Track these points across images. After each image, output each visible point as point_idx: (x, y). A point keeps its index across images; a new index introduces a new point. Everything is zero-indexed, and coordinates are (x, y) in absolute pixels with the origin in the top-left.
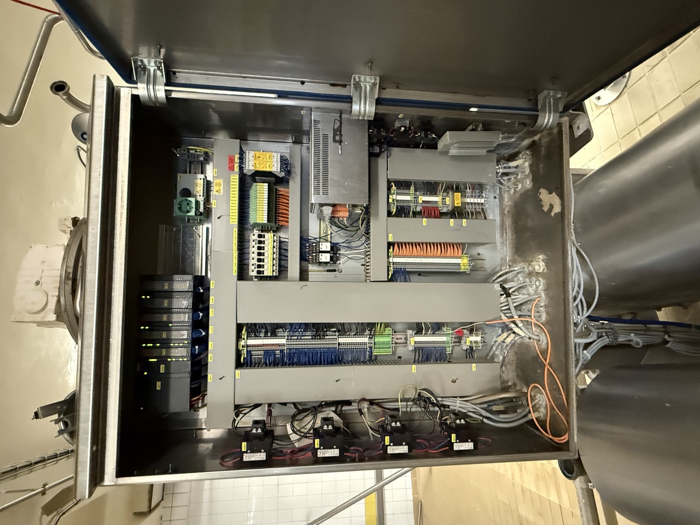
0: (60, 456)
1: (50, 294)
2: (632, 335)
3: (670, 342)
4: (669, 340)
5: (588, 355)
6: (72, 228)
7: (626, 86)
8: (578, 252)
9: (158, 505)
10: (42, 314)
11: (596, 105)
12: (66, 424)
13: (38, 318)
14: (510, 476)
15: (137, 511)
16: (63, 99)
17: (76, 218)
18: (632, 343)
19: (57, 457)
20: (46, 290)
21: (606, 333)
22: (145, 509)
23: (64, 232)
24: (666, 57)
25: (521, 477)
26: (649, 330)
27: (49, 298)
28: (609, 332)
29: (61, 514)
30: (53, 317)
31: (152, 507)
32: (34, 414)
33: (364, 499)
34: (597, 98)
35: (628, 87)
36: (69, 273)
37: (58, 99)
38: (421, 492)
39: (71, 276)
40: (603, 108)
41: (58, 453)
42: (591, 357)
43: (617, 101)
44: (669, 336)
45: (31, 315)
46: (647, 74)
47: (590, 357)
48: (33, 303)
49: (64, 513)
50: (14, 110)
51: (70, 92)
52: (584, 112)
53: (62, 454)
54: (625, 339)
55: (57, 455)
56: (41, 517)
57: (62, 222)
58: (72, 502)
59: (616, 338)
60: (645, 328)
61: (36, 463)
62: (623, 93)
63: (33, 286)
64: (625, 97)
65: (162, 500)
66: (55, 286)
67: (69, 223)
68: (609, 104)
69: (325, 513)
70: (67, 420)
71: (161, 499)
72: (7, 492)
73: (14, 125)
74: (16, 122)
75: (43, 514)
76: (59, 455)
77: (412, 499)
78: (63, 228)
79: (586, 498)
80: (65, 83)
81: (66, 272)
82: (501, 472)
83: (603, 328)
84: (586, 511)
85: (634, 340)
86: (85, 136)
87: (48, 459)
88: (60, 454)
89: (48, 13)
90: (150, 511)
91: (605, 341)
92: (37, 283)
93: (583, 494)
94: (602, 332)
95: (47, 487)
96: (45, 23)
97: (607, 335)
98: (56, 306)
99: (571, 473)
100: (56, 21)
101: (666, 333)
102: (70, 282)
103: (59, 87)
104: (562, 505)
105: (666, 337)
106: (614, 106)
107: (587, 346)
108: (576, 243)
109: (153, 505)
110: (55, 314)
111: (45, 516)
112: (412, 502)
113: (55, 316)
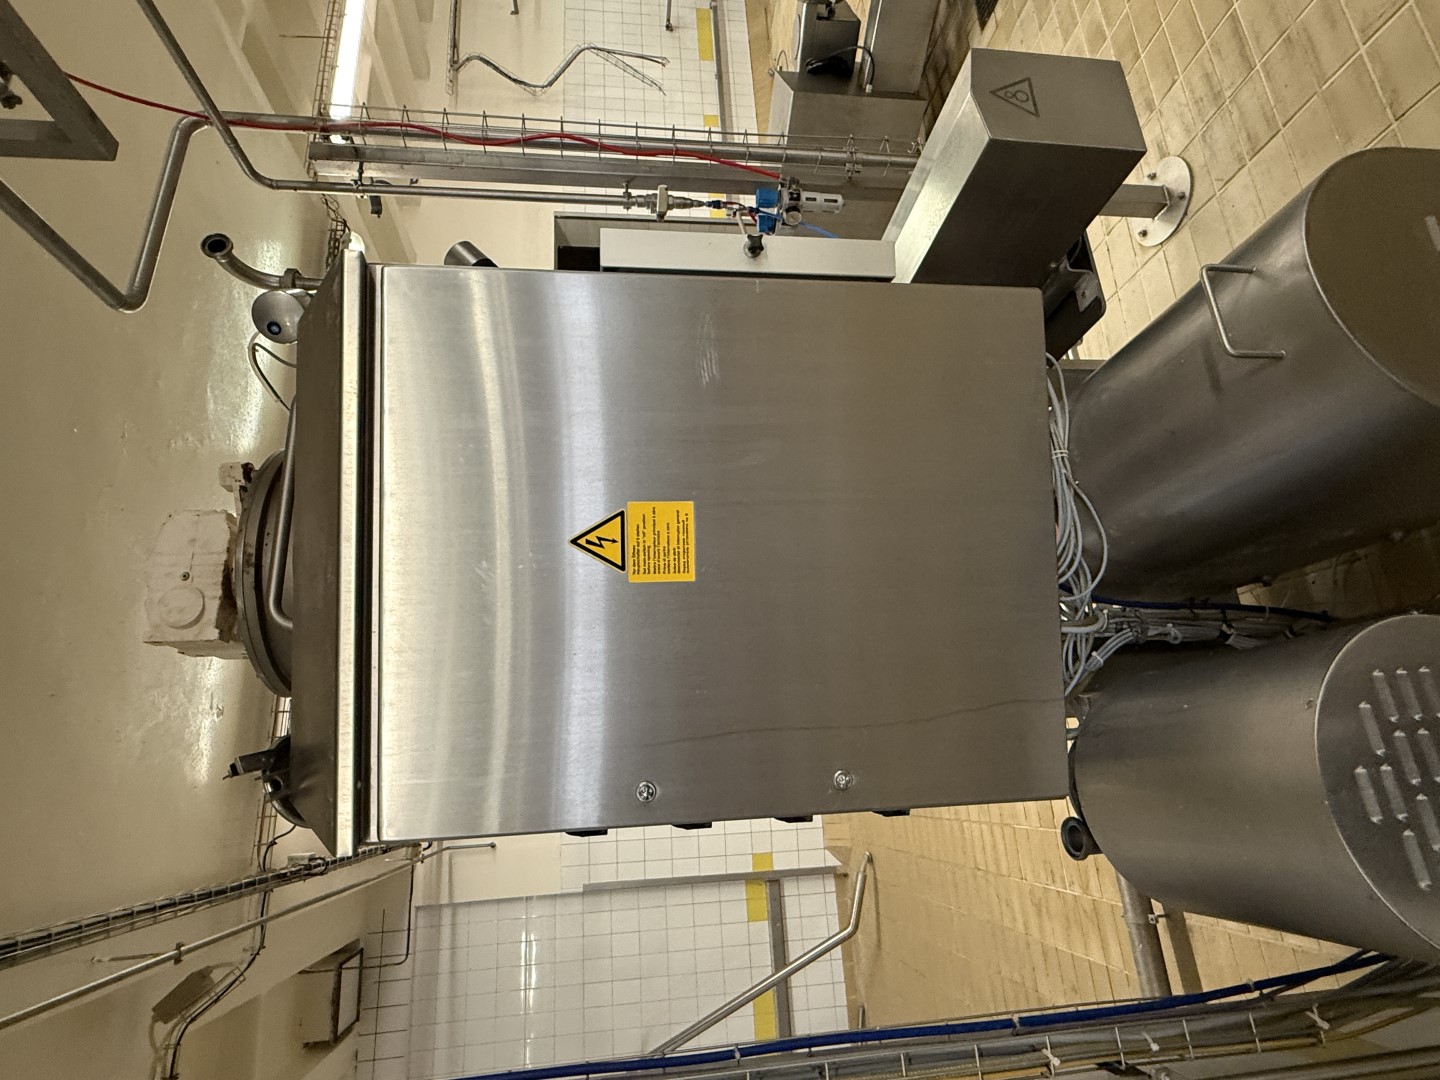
0: (198, 900)
1: (208, 594)
2: (1170, 625)
3: (1232, 637)
4: (1229, 632)
5: (1099, 658)
6: (243, 481)
7: (1185, 214)
8: (1076, 494)
9: (348, 1030)
10: (195, 629)
11: (1141, 245)
12: (276, 785)
13: (189, 635)
14: (1021, 928)
15: (311, 1041)
16: (221, 264)
17: (247, 464)
18: (1169, 639)
19: (193, 901)
20: (200, 587)
21: (1129, 623)
22: (327, 1036)
23: (230, 489)
24: (1243, 166)
25: (1041, 927)
26: (1196, 617)
27: (206, 599)
28: (1132, 622)
29: (188, 1020)
30: (214, 634)
31: (339, 1033)
32: (229, 768)
33: (752, 1002)
34: (1140, 233)
35: (1190, 214)
36: (250, 555)
37: (215, 266)
38: (862, 989)
39: (253, 559)
40: (1154, 250)
41: (196, 894)
42: (1105, 662)
43: (1173, 239)
44: (1230, 626)
45: (179, 631)
46: (1218, 194)
47: (1102, 661)
48: (181, 611)
49: (193, 1020)
50: (136, 284)
51: (234, 252)
52: (1091, 270)
53: (201, 897)
54: (1156, 632)
55: (192, 896)
56: (152, 1028)
57: (226, 470)
58: (208, 998)
59: (1144, 631)
60: (1191, 616)
61: (162, 907)
62: (1183, 224)
63: (179, 581)
64: (1185, 233)
65: (357, 1019)
66: (215, 580)
67: (239, 474)
68: (1161, 244)
69: (677, 1034)
70: (278, 779)
71: (354, 1018)
72: (113, 960)
73: (138, 310)
74: (141, 304)
75: (155, 1020)
76: (196, 898)
77: (846, 1004)
78: (229, 482)
79: (1145, 940)
80: (227, 238)
81: (244, 553)
82: (1005, 925)
83: (1124, 617)
84: (1146, 965)
85: (1173, 634)
86: (275, 329)
87: (180, 903)
88: (199, 896)
89: (182, 115)
90: (337, 1039)
91: (1128, 635)
92: (186, 577)
93: (1140, 934)
94: (1122, 623)
95: (182, 948)
96: (178, 132)
97: (1130, 627)
98: (218, 614)
99: (1079, 849)
100: (195, 125)
101: (1225, 621)
102: (252, 570)
103: (216, 245)
104: (1110, 967)
105: (1224, 628)
106: (1171, 247)
107: (1098, 643)
108: (1071, 480)
109: (341, 1028)
110: (217, 627)
111: (159, 1025)
112: (845, 1009)
113: (217, 631)
